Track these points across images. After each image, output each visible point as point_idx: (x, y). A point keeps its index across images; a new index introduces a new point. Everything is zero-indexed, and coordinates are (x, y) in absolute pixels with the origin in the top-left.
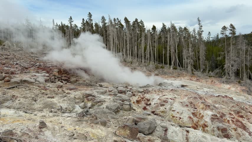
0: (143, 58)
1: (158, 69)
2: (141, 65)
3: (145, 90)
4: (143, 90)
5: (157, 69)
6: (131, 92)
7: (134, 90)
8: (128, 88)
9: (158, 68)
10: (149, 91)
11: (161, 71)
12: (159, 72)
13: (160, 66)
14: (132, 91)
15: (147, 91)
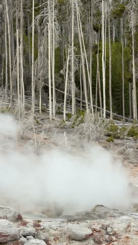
0: (52, 96)
1: (119, 141)
2: (46, 126)
3: (98, 227)
4: (90, 232)
5: (116, 141)
6: (40, 239)
7: (53, 232)
8: (25, 224)
9: (118, 138)
10: (115, 234)
11: (131, 150)
12: (122, 153)
13: (124, 129)
14: (43, 235)
15: (104, 232)
